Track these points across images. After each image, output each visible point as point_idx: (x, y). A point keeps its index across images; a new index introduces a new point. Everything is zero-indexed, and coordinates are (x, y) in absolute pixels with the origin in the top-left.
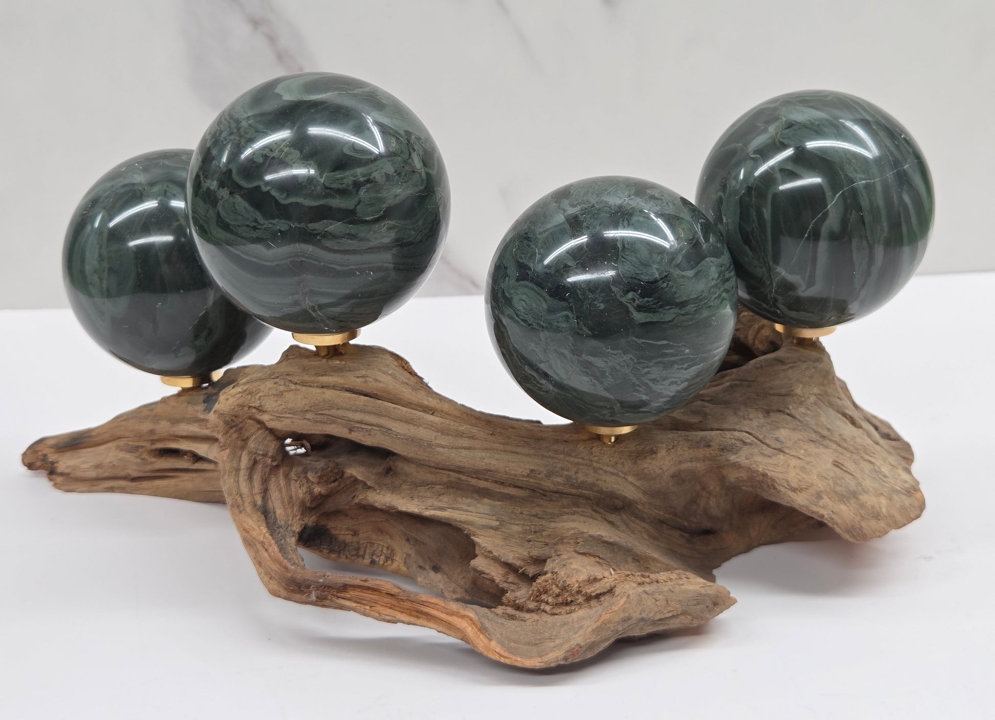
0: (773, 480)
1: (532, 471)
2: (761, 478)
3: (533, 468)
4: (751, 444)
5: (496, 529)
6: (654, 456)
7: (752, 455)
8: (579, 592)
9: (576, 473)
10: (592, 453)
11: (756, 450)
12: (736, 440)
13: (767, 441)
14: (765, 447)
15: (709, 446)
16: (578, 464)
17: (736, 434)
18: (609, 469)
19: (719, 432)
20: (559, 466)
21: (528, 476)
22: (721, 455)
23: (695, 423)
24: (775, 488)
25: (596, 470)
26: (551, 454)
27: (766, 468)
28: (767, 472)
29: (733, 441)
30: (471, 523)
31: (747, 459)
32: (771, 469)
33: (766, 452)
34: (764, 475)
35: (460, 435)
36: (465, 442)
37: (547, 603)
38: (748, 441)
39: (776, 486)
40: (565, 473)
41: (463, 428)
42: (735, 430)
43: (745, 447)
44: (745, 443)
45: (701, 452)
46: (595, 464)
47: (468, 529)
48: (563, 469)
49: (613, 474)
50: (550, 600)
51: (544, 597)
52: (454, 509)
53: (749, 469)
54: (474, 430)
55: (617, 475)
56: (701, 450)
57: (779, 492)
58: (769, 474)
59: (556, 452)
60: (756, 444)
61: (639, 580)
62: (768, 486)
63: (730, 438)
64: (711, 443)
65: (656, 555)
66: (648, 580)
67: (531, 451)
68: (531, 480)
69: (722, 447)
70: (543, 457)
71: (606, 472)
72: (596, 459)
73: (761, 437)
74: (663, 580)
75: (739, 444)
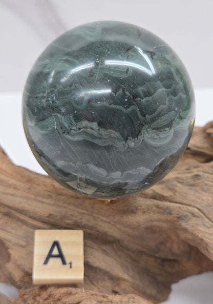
0: (207, 244)
1: (50, 215)
2: (199, 241)
3: (52, 212)
4: (198, 217)
5: (23, 247)
6: (133, 215)
7: (197, 225)
8: (59, 300)
9: (81, 219)
10: (93, 208)
11: (200, 222)
12: (189, 212)
13: (210, 216)
14: (207, 220)
15: (170, 214)
16: (83, 213)
17: (190, 208)
18: (105, 219)
19: (180, 205)
20: (70, 213)
21: (48, 217)
22: (177, 221)
23: (167, 197)
24: (207, 250)
25: (95, 219)
26: (66, 205)
27: (203, 235)
28: (204, 238)
29: (187, 213)
30: (9, 241)
31: (193, 227)
32: (207, 236)
33: (207, 224)
34: (202, 240)
35: (9, 186)
36: (11, 191)
37: (39, 302)
38: (197, 214)
39: (208, 248)
40: (74, 218)
41: (12, 181)
42: (190, 205)
43: (194, 218)
44: (194, 216)
45: (164, 217)
46: (95, 215)
47: (8, 244)
48: (72, 215)
49: (107, 222)
50: (41, 301)
51: (38, 298)
52: (3, 230)
53: (192, 234)
54: (18, 184)
55: (109, 223)
56: (165, 216)
57: (209, 253)
58: (205, 239)
59: (69, 204)
60: (202, 217)
61: (100, 299)
62: (203, 247)
63: (185, 211)
64: (172, 212)
65: (126, 277)
66: (105, 300)
67: (52, 202)
68: (51, 220)
69: (178, 216)
70: (59, 206)
71: (102, 220)
72: (96, 211)
73: (206, 213)
74: (116, 301)
75: (190, 215)
